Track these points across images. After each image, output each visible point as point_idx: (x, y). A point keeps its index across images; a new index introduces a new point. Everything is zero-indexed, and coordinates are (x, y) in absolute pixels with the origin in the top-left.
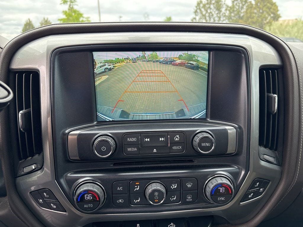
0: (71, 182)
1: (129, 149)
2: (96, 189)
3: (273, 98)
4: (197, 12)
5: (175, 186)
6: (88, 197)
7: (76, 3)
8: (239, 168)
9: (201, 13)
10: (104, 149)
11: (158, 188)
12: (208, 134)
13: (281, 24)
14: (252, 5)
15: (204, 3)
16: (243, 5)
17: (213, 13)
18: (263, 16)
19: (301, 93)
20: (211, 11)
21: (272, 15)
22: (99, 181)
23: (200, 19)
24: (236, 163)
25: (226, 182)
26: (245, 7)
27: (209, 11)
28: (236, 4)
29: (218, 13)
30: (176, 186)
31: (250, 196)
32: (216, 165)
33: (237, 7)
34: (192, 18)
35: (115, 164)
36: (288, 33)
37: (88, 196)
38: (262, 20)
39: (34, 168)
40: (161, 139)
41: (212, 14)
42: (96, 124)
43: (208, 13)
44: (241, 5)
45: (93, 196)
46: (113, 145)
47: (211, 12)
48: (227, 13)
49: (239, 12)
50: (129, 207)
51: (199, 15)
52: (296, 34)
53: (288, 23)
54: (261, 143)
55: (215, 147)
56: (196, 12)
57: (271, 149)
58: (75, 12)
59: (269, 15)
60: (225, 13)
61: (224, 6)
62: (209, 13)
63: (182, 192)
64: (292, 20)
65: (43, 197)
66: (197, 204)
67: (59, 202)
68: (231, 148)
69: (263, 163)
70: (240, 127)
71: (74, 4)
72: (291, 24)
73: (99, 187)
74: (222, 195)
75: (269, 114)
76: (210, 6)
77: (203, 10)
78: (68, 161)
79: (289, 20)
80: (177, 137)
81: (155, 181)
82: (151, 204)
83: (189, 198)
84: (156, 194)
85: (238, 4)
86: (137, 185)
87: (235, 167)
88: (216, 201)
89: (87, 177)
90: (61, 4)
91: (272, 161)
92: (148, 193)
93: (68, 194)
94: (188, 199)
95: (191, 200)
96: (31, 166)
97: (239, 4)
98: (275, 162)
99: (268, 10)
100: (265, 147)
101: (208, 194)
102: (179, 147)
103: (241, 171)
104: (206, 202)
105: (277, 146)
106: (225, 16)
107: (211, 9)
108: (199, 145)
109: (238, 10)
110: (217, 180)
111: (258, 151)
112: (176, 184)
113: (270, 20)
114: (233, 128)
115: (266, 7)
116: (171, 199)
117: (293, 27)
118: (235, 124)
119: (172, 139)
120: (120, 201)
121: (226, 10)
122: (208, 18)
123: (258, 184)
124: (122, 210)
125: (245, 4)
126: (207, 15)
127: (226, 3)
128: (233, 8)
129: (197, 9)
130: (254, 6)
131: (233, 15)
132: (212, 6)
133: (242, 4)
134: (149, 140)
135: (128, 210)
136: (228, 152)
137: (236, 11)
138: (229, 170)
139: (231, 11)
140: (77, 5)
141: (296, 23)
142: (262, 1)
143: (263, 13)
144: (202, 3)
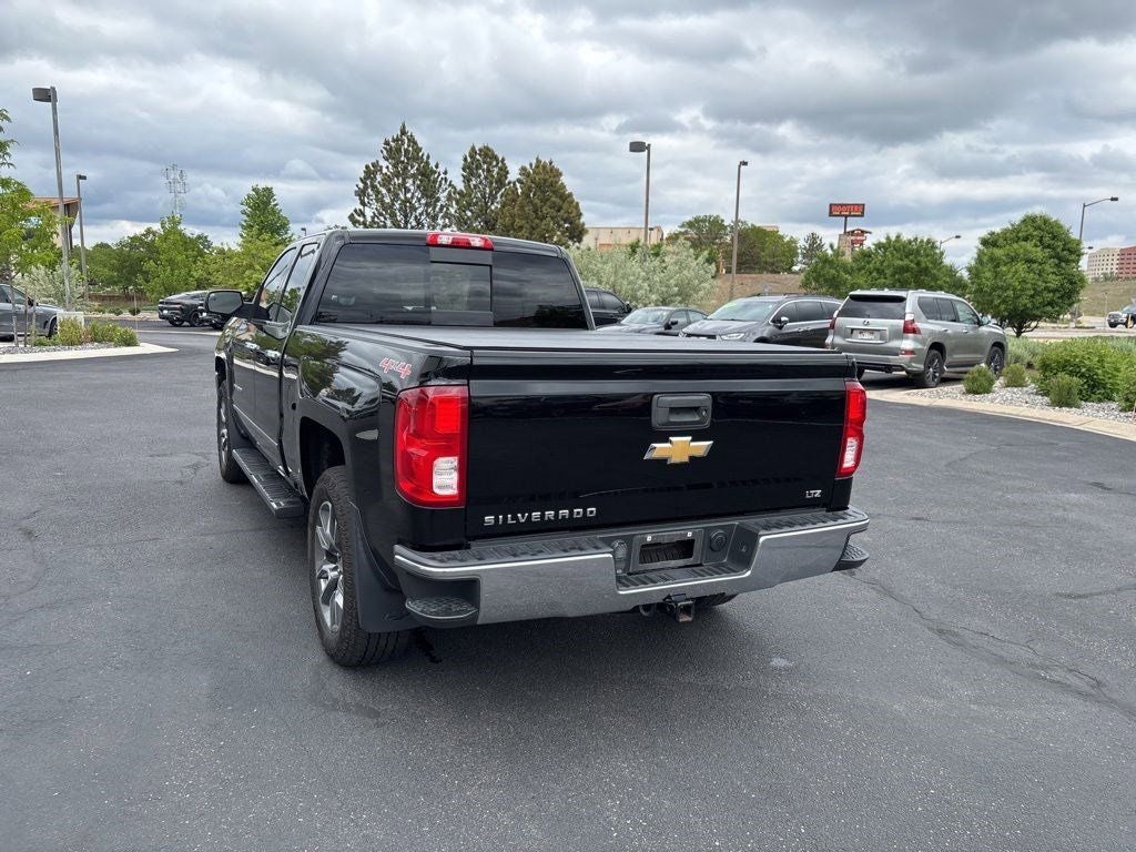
4: (367, 194)
9: (380, 199)
13: (590, 251)
16: (497, 191)
18: (544, 226)
20: (409, 196)
21: (566, 226)
23: (377, 213)
27: (402, 196)
29: (427, 204)
34: (352, 213)
41: (413, 205)
43: (400, 201)
44: (488, 190)
48: (453, 208)
49: (487, 208)
51: (374, 203)
56: (362, 194)
59: (559, 225)
60: (446, 206)
76: (405, 182)
77: (383, 190)
99: (554, 212)
109: (483, 202)
115: (549, 204)
122: (399, 214)
125: (499, 188)
126: (397, 205)
128: (467, 195)
129: (366, 185)
130: (520, 198)
132: (410, 183)
133: (493, 188)
137: (476, 203)
139: (465, 203)
142: (539, 186)
143: (544, 218)
144: (381, 170)
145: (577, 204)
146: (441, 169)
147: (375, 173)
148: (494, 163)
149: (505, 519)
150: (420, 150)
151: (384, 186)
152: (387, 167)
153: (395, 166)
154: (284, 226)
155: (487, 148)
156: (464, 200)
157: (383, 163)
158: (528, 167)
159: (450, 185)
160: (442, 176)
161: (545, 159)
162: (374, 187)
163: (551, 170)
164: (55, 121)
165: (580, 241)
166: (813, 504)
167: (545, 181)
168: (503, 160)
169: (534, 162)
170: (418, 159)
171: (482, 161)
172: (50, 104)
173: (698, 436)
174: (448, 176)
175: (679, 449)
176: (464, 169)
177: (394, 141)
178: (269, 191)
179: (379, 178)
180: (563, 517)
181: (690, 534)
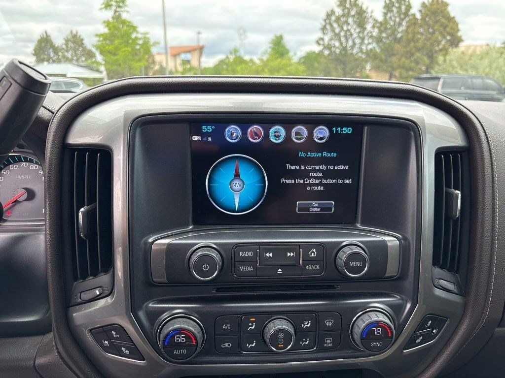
0: (154, 315)
1: (242, 269)
2: (191, 326)
3: (454, 195)
4: (326, 29)
5: (308, 324)
6: (180, 339)
7: (126, 9)
8: (402, 299)
9: (333, 30)
10: (206, 267)
11: (284, 327)
12: (359, 248)
13: (463, 53)
14: (416, 19)
15: (337, 14)
16: (403, 20)
17: (352, 31)
18: (434, 38)
19: (495, 188)
20: (349, 28)
21: (448, 38)
22: (197, 316)
23: (331, 40)
24: (398, 291)
25: (383, 319)
26: (404, 23)
27: (345, 28)
28: (390, 18)
29: (360, 32)
30: (310, 324)
31: (417, 341)
32: (369, 293)
33: (392, 23)
34: (317, 39)
35: (218, 290)
36: (474, 67)
37: (179, 337)
38: (432, 45)
39: (98, 293)
40: (289, 254)
41: (351, 33)
42: (191, 229)
43: (344, 31)
44: (398, 20)
45: (187, 337)
46: (219, 262)
47: (348, 30)
48: (375, 32)
49: (395, 31)
50: (238, 354)
51: (329, 33)
52: (487, 70)
53: (475, 51)
54: (435, 263)
55: (369, 268)
56: (324, 29)
57: (449, 270)
58: (124, 22)
59: (444, 37)
60: (371, 32)
61: (371, 20)
62: (346, 31)
63: (318, 334)
64: (481, 46)
65: (110, 338)
66: (340, 352)
67: (135, 345)
68: (392, 269)
69: (438, 292)
70: (405, 239)
71: (122, 9)
72: (478, 52)
73: (195, 324)
74: (378, 339)
75: (448, 218)
76: (347, 20)
77: (335, 25)
78: (150, 284)
79: (476, 46)
80: (313, 252)
81: (279, 317)
82: (273, 351)
83: (328, 342)
84: (281, 335)
85: (393, 18)
86: (252, 322)
87: (397, 298)
88: (368, 348)
89: (179, 308)
90: (101, 9)
91: (451, 289)
92: (268, 335)
93: (149, 333)
94: (326, 343)
95: (331, 345)
96: (94, 290)
97: (395, 17)
98: (455, 291)
99: (442, 29)
100: (442, 268)
101: (357, 337)
102: (316, 267)
103: (405, 303)
104: (353, 349)
105: (458, 267)
106: (372, 37)
107: (349, 24)
108: (347, 263)
109: (393, 28)
110: (371, 316)
111: (430, 274)
112: (310, 322)
113: (444, 46)
114: (395, 239)
115: (439, 24)
116: (301, 343)
117: (482, 58)
118: (397, 233)
119: (306, 254)
120: (227, 345)
121: (373, 27)
122: (343, 39)
123: (430, 322)
124: (229, 359)
125: (405, 18)
126: (342, 34)
127: (373, 14)
128: (384, 24)
129: (326, 23)
130: (419, 22)
131: (384, 35)
132: (350, 20)
133: (400, 18)
134: (271, 255)
135: (237, 358)
136: (386, 275)
137: (390, 28)
138: (388, 301)
139: (382, 29)
140: (128, 12)
141: (487, 52)
142: (432, 13)
143: (434, 33)
144: (334, 14)
146: (369, 10)
147: (331, 16)
148: (403, 2)
151: (336, 22)
153: (343, 10)
154: (287, 53)
156: (381, 27)
157: (337, 9)
159: (374, 19)
160: (369, 14)
162: (330, 24)
163: (442, 3)
165: (457, 46)
167: (438, 9)
170: (356, 5)
171: (396, 2)
176: (384, 8)
178: (281, 37)
179: (333, 18)
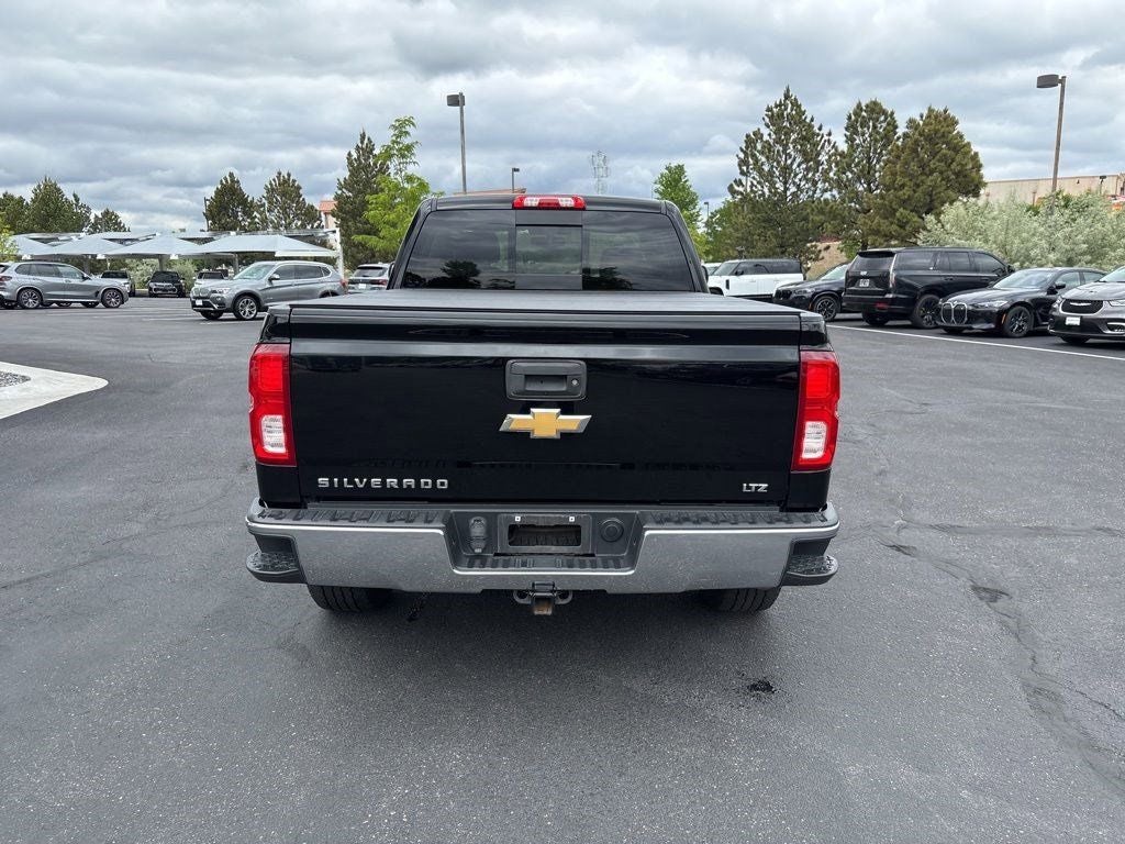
4: (747, 163)
20: (789, 163)
29: (808, 171)
34: (730, 183)
43: (779, 169)
47: (787, 168)
48: (834, 171)
51: (752, 171)
56: (742, 164)
60: (828, 170)
62: (784, 170)
76: (786, 148)
115: (938, 156)
128: (851, 156)
129: (746, 156)
132: (791, 148)
142: (929, 139)
143: (931, 173)
144: (761, 138)
145: (976, 154)
146: (825, 131)
147: (755, 142)
148: (882, 118)
149: (341, 482)
150: (804, 113)
151: (762, 153)
152: (770, 135)
153: (777, 132)
154: (693, 202)
155: (875, 103)
156: (844, 161)
157: (765, 131)
158: (918, 118)
159: (834, 146)
160: (826, 138)
161: (939, 108)
162: (753, 156)
163: (945, 119)
164: (462, 122)
165: (977, 195)
166: (756, 499)
167: (936, 132)
168: (892, 113)
169: (925, 113)
170: (800, 123)
171: (869, 116)
172: (458, 108)
173: (567, 409)
174: (831, 138)
175: (545, 422)
176: (847, 129)
177: (776, 106)
178: (680, 169)
179: (759, 147)
180: (409, 486)
181: (572, 519)
